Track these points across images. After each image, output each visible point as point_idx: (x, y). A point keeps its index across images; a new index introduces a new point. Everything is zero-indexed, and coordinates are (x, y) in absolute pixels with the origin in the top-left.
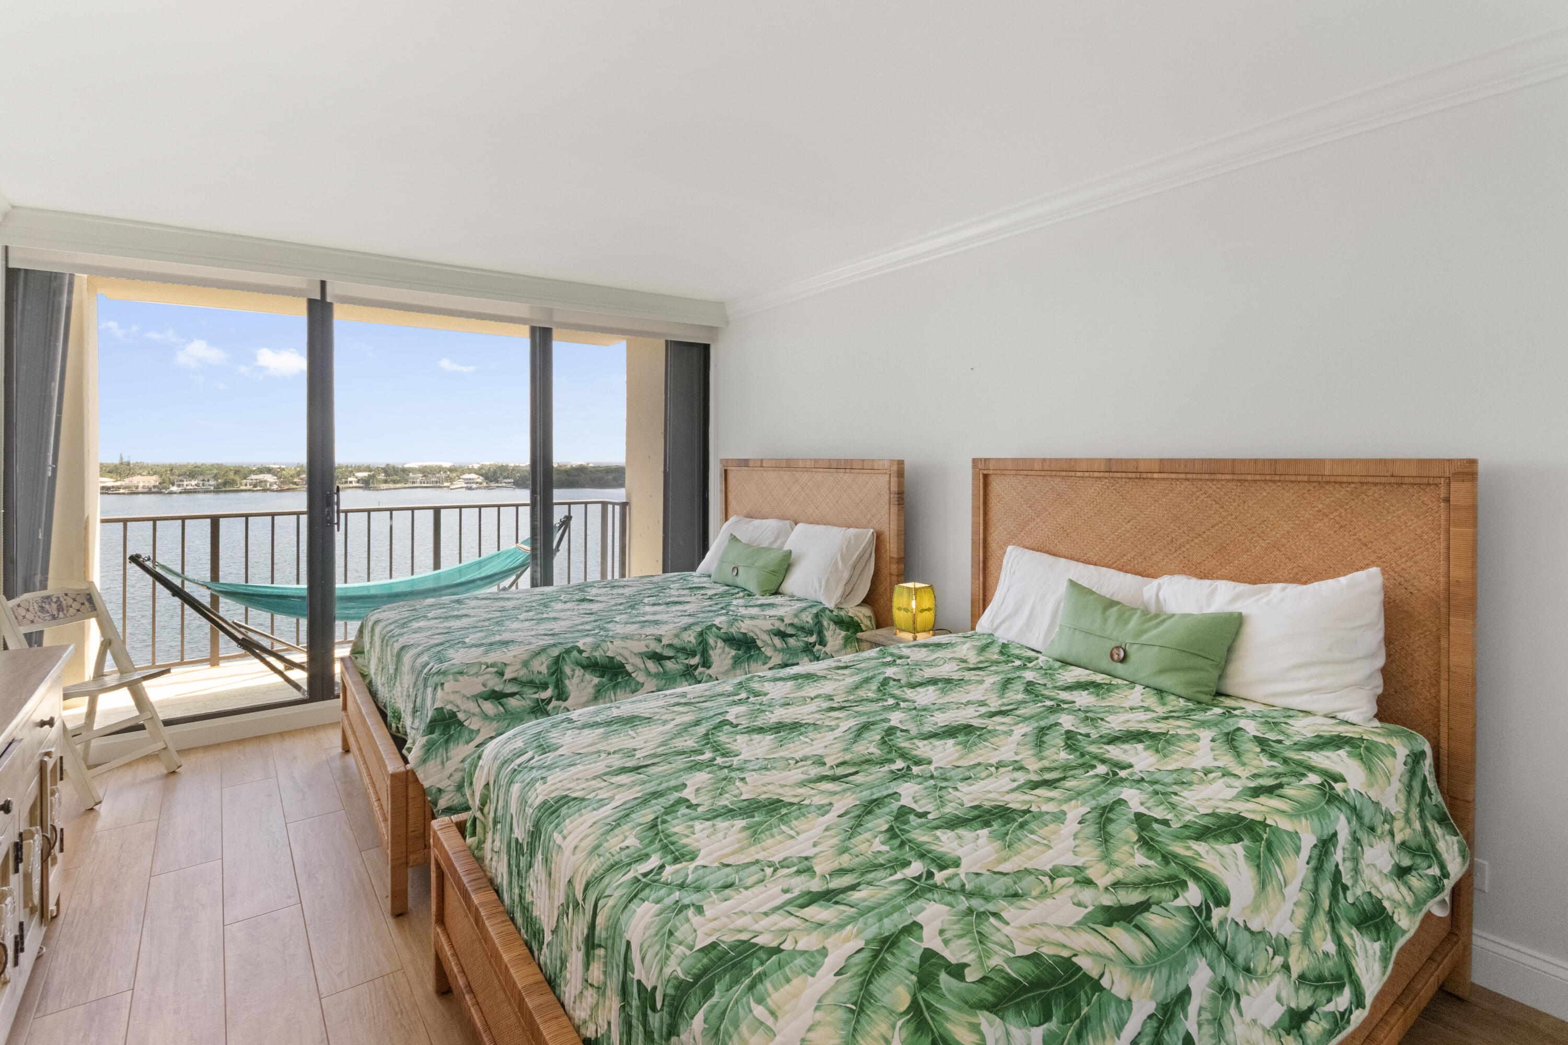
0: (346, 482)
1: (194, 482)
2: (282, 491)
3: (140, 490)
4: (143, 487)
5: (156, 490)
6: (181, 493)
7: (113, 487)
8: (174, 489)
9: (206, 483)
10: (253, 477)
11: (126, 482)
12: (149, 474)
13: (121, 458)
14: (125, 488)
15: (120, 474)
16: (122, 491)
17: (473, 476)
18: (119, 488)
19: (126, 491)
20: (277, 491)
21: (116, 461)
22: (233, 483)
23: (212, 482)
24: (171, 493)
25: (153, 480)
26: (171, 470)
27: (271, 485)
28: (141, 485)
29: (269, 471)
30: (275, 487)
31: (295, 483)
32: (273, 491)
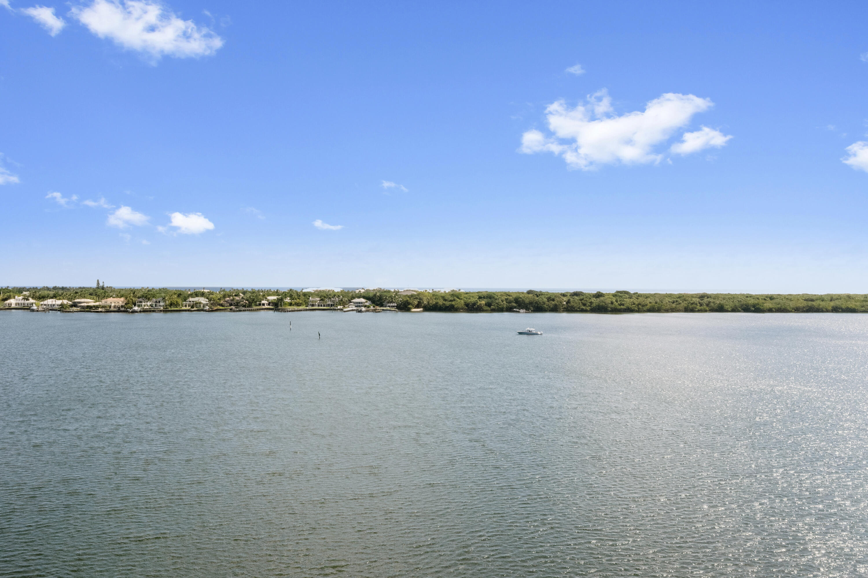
0: (260, 305)
1: (149, 304)
2: (212, 311)
3: (112, 309)
4: (115, 307)
5: (123, 309)
6: (140, 311)
7: (94, 306)
8: (136, 308)
9: (158, 304)
10: (191, 299)
11: (103, 302)
12: (117, 296)
13: (98, 283)
14: (103, 307)
15: (98, 296)
16: (100, 310)
17: (362, 300)
18: (97, 307)
19: (103, 310)
20: (209, 311)
21: (94, 285)
22: (177, 305)
23: (162, 304)
24: (134, 312)
25: (120, 301)
26: (134, 293)
27: (204, 306)
28: (113, 305)
29: (203, 295)
30: (207, 308)
31: (222, 305)
32: (206, 311)
